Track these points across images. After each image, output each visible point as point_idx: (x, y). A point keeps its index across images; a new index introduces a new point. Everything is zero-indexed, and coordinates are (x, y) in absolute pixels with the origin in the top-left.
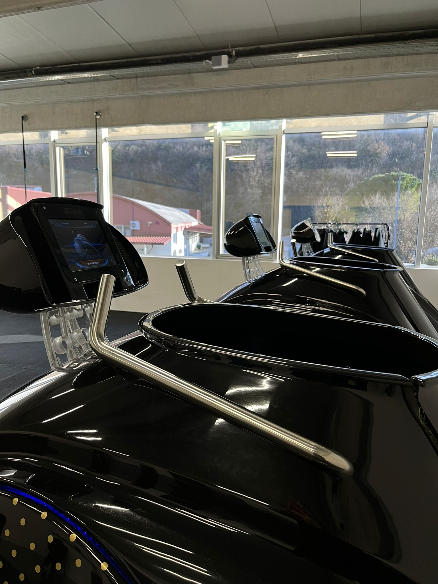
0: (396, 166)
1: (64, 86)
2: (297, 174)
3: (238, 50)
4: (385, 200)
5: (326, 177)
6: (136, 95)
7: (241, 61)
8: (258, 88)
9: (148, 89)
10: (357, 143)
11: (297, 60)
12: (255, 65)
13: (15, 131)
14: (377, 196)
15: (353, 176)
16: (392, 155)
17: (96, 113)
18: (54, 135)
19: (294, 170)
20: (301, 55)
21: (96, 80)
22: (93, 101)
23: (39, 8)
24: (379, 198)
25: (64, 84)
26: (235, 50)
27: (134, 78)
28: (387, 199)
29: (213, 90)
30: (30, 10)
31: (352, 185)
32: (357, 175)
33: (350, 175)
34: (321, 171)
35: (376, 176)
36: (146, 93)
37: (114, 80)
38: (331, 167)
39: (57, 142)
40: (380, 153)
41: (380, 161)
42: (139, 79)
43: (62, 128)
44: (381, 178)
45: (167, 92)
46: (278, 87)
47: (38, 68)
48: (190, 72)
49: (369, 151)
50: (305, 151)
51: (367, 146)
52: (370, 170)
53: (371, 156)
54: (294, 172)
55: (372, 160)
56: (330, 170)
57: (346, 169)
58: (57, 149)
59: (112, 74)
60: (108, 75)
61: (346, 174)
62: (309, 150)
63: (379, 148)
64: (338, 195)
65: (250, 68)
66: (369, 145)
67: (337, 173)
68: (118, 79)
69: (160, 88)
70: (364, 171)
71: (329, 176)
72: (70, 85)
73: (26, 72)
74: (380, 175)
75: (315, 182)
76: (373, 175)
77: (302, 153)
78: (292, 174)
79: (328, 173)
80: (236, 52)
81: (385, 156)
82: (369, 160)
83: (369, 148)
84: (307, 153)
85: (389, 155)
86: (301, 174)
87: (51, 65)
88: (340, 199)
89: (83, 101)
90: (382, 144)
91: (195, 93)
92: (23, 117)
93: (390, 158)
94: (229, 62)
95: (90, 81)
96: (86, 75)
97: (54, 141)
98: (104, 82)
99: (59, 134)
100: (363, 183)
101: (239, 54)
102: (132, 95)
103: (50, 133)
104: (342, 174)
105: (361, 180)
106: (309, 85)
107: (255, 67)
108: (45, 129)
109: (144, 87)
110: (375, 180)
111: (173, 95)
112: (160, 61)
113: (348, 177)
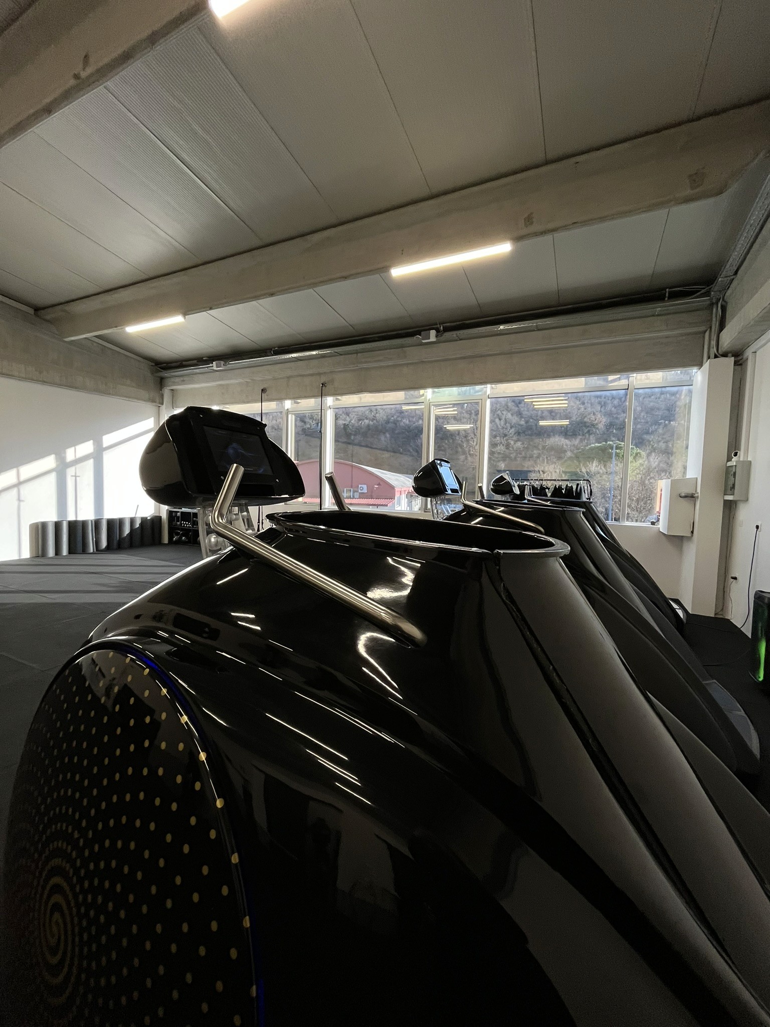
0: (614, 436)
1: (296, 362)
2: (515, 444)
3: (445, 326)
4: (602, 467)
5: (544, 447)
6: (357, 368)
7: (448, 335)
8: (464, 358)
9: (366, 362)
10: (574, 415)
11: (499, 332)
12: (461, 338)
13: (255, 401)
14: (594, 464)
15: (571, 445)
16: (610, 425)
17: (322, 384)
18: (288, 404)
19: (512, 440)
20: (502, 327)
21: (323, 356)
22: (320, 374)
23: (272, 295)
24: (596, 466)
25: (296, 361)
26: (443, 326)
27: (354, 353)
28: (604, 467)
29: (423, 361)
30: (265, 296)
31: (569, 454)
32: (574, 445)
33: (567, 445)
34: (537, 441)
35: (593, 445)
36: (365, 366)
37: (338, 356)
38: (549, 436)
39: (290, 410)
40: (597, 424)
41: (597, 431)
42: (359, 354)
43: (295, 398)
44: (598, 447)
45: (382, 364)
46: (481, 356)
47: (276, 348)
48: (402, 346)
49: (585, 423)
50: (523, 422)
51: (584, 418)
52: (587, 440)
53: (588, 427)
54: (512, 443)
55: (589, 431)
56: (547, 440)
57: (563, 439)
58: (290, 416)
59: (336, 351)
60: (333, 352)
61: (563, 444)
62: (527, 422)
63: (596, 419)
64: (555, 463)
65: (457, 340)
66: (586, 416)
67: (554, 442)
68: (341, 355)
69: (376, 361)
70: (581, 440)
71: (547, 446)
72: (302, 362)
73: (266, 353)
74: (597, 444)
75: (532, 451)
76: (590, 445)
77: (519, 425)
78: (511, 444)
79: (546, 443)
80: (443, 327)
81: (602, 427)
82: (586, 431)
83: (586, 420)
84: (525, 425)
85: (606, 426)
86: (519, 444)
87: (287, 346)
88: (557, 466)
89: (312, 375)
90: (599, 416)
91: (407, 364)
92: (262, 390)
93: (607, 429)
94: (437, 336)
95: (319, 358)
96: (314, 353)
97: (288, 410)
98: (330, 358)
99: (291, 404)
100: (580, 452)
101: (447, 330)
102: (353, 368)
103: (285, 403)
104: (559, 443)
105: (578, 449)
106: (511, 353)
107: (461, 340)
108: (280, 399)
109: (363, 360)
110: (592, 449)
111: (388, 366)
112: (377, 339)
113: (565, 446)
